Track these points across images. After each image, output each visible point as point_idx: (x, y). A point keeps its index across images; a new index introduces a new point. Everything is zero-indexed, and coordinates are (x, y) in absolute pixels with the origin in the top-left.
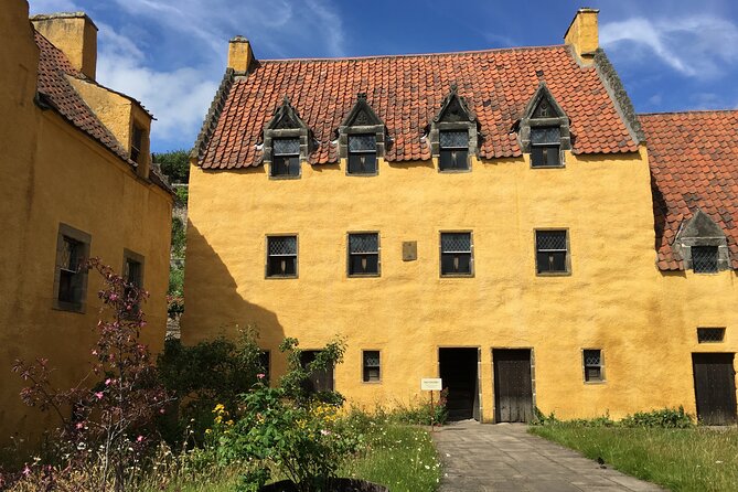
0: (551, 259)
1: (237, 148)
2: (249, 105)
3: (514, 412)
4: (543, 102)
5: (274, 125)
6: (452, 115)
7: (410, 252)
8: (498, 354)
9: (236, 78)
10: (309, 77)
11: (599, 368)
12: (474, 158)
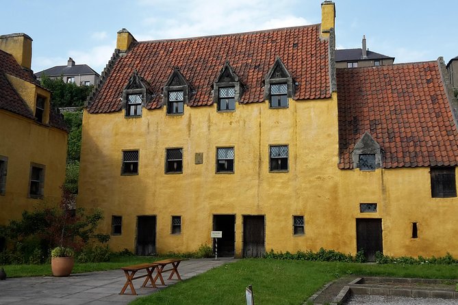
0: (280, 162)
1: (110, 100)
2: (124, 72)
3: (255, 252)
4: (278, 69)
5: (128, 88)
6: (226, 78)
7: (199, 159)
8: (246, 218)
9: (121, 55)
10: (162, 52)
11: (303, 227)
12: (237, 103)
